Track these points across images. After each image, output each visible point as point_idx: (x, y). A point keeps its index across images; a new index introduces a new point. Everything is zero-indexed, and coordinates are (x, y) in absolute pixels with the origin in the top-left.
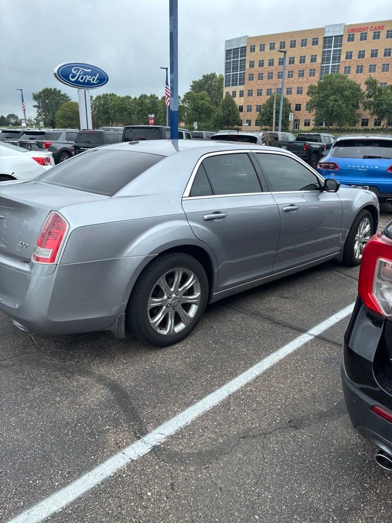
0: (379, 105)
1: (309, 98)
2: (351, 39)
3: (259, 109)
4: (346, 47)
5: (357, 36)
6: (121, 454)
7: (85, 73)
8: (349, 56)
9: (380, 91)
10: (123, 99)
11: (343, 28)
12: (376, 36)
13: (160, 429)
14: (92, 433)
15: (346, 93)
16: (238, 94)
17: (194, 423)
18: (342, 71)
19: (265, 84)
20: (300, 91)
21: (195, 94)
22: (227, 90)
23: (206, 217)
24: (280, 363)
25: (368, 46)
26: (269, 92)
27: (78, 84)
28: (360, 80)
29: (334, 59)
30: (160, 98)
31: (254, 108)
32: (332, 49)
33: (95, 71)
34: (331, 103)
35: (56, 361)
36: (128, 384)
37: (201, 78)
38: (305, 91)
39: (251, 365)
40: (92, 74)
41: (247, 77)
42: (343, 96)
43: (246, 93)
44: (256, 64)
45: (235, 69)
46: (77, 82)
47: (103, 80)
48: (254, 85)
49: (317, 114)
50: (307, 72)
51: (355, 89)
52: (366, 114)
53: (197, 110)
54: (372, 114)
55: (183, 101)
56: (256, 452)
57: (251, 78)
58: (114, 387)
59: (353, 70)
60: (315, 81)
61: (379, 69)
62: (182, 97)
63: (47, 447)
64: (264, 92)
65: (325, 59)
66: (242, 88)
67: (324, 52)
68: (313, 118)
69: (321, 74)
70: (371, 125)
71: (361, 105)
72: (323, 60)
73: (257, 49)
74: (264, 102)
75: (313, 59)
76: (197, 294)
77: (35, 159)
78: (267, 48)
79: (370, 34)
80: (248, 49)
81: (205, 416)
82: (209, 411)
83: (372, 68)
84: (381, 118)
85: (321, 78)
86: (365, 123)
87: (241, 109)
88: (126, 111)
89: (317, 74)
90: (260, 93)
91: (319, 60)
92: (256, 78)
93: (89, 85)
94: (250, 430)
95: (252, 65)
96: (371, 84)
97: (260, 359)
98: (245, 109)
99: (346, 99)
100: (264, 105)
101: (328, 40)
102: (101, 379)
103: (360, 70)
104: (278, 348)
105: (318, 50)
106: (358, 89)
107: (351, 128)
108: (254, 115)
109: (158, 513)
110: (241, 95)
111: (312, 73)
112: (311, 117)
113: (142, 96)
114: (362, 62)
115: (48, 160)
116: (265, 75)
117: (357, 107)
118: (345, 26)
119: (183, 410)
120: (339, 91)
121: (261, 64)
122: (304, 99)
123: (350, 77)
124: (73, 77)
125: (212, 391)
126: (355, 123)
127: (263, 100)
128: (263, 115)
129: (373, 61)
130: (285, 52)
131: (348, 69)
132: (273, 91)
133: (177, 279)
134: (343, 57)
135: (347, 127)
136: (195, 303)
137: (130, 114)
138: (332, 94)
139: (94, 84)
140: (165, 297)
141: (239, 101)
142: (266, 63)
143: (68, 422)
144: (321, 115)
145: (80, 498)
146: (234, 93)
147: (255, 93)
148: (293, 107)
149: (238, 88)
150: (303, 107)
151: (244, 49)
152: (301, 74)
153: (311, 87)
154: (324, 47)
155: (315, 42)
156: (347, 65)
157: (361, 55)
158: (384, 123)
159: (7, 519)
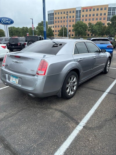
0: (92, 30)
1: (73, 28)
2: (83, 11)
3: (59, 31)
4: (82, 13)
5: (85, 10)
6: (75, 129)
7: (6, 20)
8: (83, 16)
9: (92, 26)
10: (17, 28)
11: (81, 8)
12: (90, 10)
13: (82, 122)
14: (63, 124)
15: (83, 27)
16: (52, 27)
17: (90, 119)
18: (81, 20)
19: (60, 24)
20: (70, 26)
21: (40, 27)
22: (49, 26)
23: (79, 60)
24: (103, 101)
25: (88, 13)
26: (61, 26)
27: (4, 24)
28: (87, 23)
29: (79, 17)
30: (29, 28)
31: (57, 31)
32: (78, 14)
33: (9, 19)
34: (79, 30)
35: (39, 106)
36: (65, 110)
37: (41, 22)
38: (72, 26)
39: (96, 102)
40: (9, 21)
41: (55, 22)
42: (82, 27)
43: (54, 27)
44: (57, 18)
45: (51, 19)
46: (4, 23)
47: (12, 22)
48: (57, 24)
49: (75, 33)
50: (72, 21)
51: (85, 25)
52: (89, 33)
53: (40, 32)
54: (91, 33)
55: (36, 29)
56: (111, 125)
57: (56, 22)
58: (61, 111)
59: (84, 20)
60: (74, 23)
61: (91, 20)
62: (36, 28)
63: (53, 130)
64: (60, 26)
65: (77, 17)
66: (53, 25)
67: (76, 15)
68: (74, 34)
69: (76, 21)
70: (90, 36)
71: (87, 30)
72: (76, 17)
73: (57, 14)
74: (60, 29)
75: (73, 17)
76: (76, 83)
77: (2, 46)
78: (60, 13)
79: (89, 10)
80: (54, 14)
81: (92, 116)
82: (92, 115)
83: (90, 20)
84: (93, 34)
85: (76, 22)
86: (88, 35)
87: (53, 31)
88: (18, 32)
89: (75, 21)
90: (59, 27)
91: (75, 17)
92: (57, 22)
93: (7, 24)
94: (106, 119)
95: (56, 18)
96: (90, 24)
97: (98, 100)
98: (55, 31)
99: (83, 28)
100: (60, 30)
101: (77, 11)
102: (56, 110)
103: (86, 20)
104: (100, 97)
105: (74, 14)
106: (86, 25)
107: (85, 36)
108: (57, 33)
109: (96, 144)
110: (53, 27)
111: (73, 21)
112: (74, 33)
113: (23, 27)
114: (86, 18)
115: (5, 47)
116: (60, 21)
117: (86, 31)
118: (82, 7)
119: (85, 116)
120: (81, 26)
121: (59, 18)
122: (72, 28)
123: (84, 22)
124: (2, 21)
125: (90, 110)
126: (86, 35)
127: (60, 28)
128: (60, 33)
129: (90, 17)
130: (68, 15)
131: (83, 20)
132: (62, 26)
133: (72, 79)
134: (81, 16)
135: (84, 36)
136: (75, 86)
137: (20, 33)
138: (79, 27)
139: (9, 24)
140: (69, 84)
141: (53, 29)
142: (60, 18)
143: (54, 123)
144: (77, 33)
145: (72, 143)
146: (51, 26)
147: (57, 27)
148: (68, 31)
149: (52, 25)
150: (71, 31)
151: (53, 14)
152: (70, 21)
153: (73, 25)
154: (76, 14)
155: (73, 12)
156: (83, 19)
157: (86, 16)
158: (93, 35)
159: (54, 152)
